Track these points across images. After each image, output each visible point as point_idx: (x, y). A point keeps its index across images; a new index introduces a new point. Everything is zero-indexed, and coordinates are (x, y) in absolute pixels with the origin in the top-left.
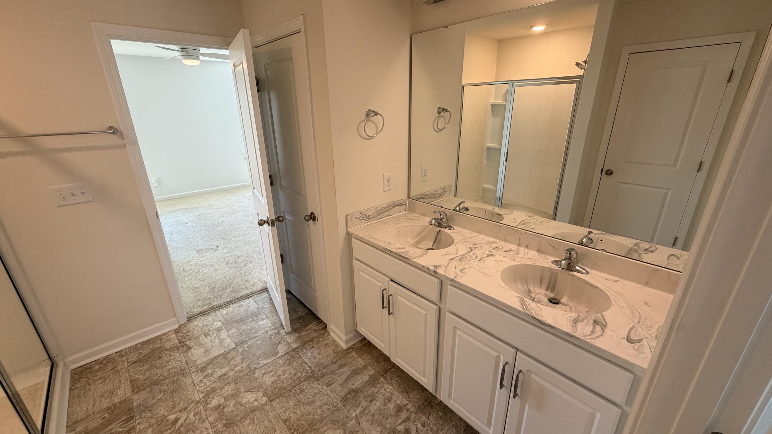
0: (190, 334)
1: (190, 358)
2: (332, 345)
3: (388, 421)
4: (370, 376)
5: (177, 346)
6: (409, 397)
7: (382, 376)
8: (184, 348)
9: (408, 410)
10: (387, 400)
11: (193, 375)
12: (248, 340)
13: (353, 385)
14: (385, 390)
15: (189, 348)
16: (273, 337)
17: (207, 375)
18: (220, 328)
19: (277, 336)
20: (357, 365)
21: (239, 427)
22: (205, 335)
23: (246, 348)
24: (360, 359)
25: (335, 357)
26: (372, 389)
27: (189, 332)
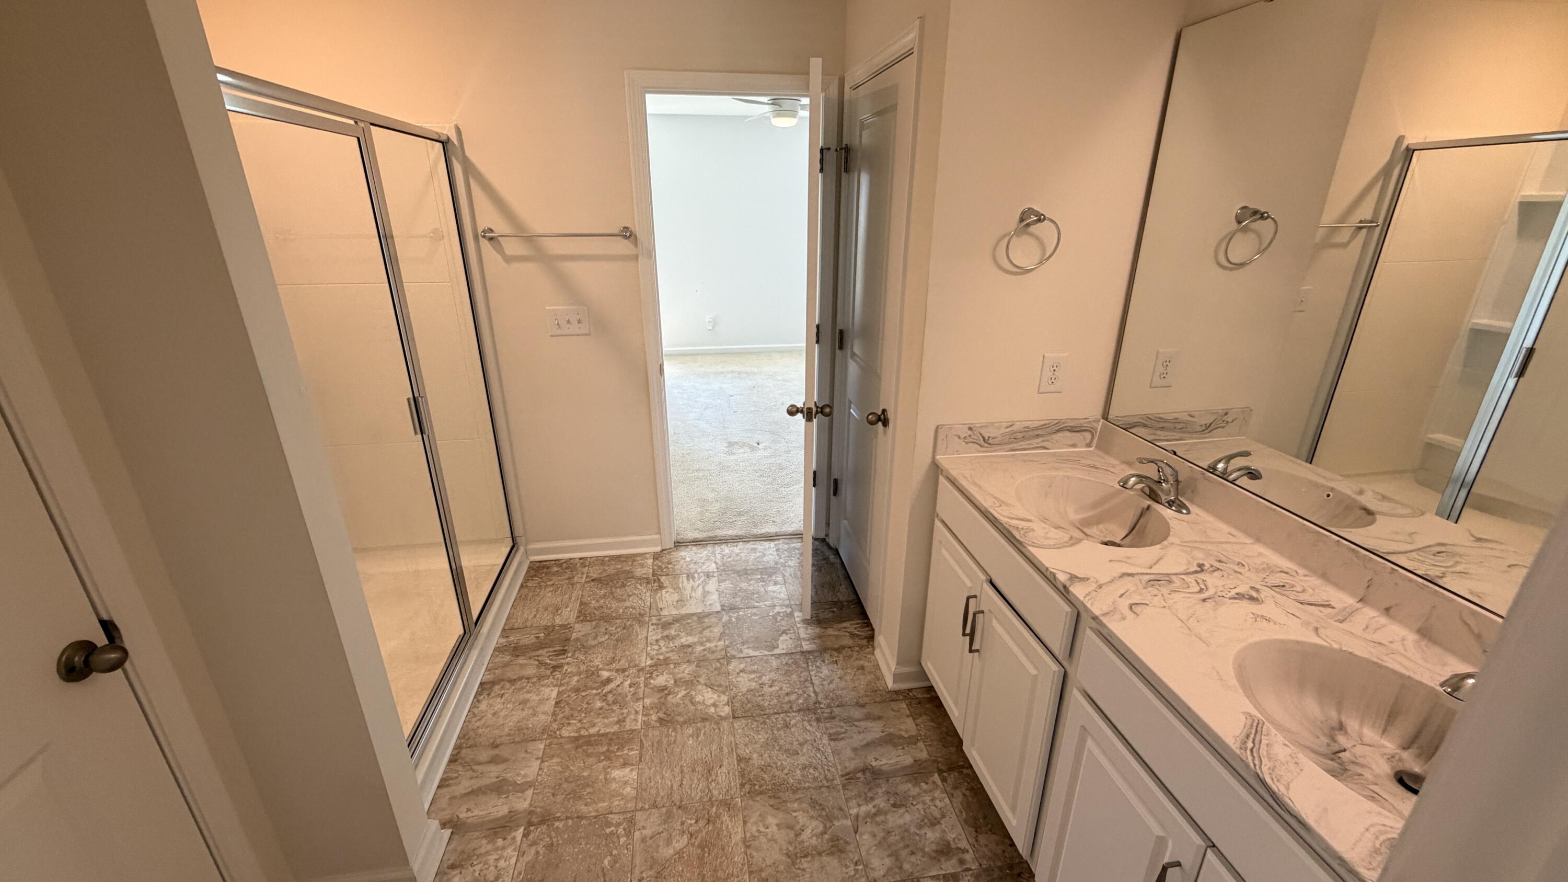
0: (670, 566)
1: (656, 602)
2: (870, 673)
3: (913, 859)
4: (915, 761)
5: (647, 579)
6: (977, 841)
7: (940, 772)
8: (656, 584)
9: (962, 862)
10: (929, 820)
11: (651, 628)
12: (741, 608)
13: (876, 759)
14: (932, 800)
15: (661, 587)
16: (779, 618)
17: (667, 637)
18: (711, 574)
19: (786, 619)
20: (900, 730)
21: (676, 733)
22: (688, 576)
23: (734, 620)
24: (910, 721)
25: (867, 696)
26: (910, 785)
27: (671, 563)
